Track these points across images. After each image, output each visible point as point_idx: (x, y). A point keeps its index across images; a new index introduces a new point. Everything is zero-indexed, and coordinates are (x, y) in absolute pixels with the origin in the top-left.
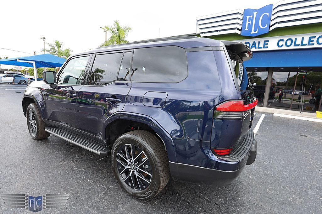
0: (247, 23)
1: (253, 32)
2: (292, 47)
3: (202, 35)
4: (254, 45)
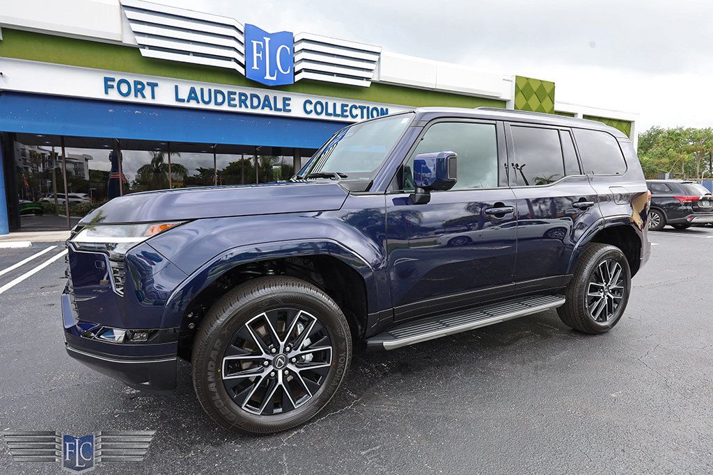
0: (255, 55)
1: (268, 77)
3: (145, 53)
4: (267, 103)
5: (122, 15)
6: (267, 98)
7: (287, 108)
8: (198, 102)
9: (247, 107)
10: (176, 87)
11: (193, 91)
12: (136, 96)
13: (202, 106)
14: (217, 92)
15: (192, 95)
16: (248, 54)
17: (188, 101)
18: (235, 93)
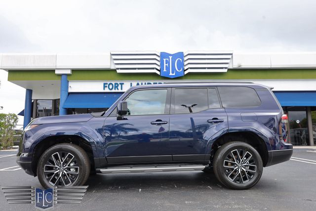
5: (111, 58)
10: (131, 84)
11: (138, 84)
12: (115, 89)
16: (162, 65)
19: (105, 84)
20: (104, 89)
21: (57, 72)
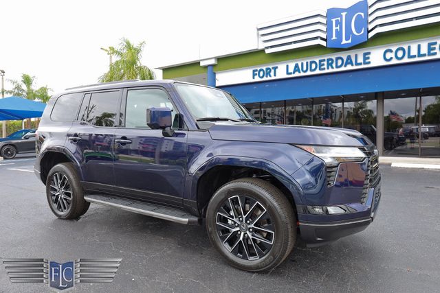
0: (334, 28)
1: (344, 42)
2: (406, 60)
3: (267, 51)
4: (349, 61)
5: (258, 34)
6: (349, 58)
7: (367, 61)
8: (300, 72)
9: (333, 68)
10: (287, 66)
11: (297, 66)
12: (267, 76)
13: (302, 74)
14: (312, 63)
15: (296, 69)
16: (329, 30)
17: (294, 73)
18: (324, 60)
19: (254, 71)
20: (254, 78)
21: (202, 64)
